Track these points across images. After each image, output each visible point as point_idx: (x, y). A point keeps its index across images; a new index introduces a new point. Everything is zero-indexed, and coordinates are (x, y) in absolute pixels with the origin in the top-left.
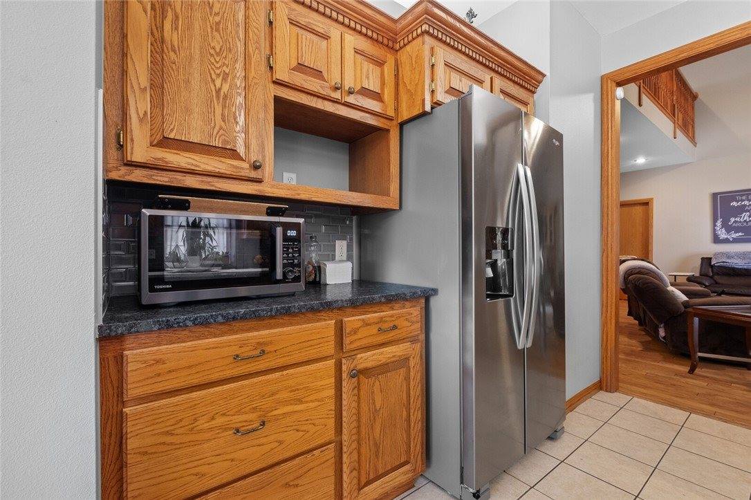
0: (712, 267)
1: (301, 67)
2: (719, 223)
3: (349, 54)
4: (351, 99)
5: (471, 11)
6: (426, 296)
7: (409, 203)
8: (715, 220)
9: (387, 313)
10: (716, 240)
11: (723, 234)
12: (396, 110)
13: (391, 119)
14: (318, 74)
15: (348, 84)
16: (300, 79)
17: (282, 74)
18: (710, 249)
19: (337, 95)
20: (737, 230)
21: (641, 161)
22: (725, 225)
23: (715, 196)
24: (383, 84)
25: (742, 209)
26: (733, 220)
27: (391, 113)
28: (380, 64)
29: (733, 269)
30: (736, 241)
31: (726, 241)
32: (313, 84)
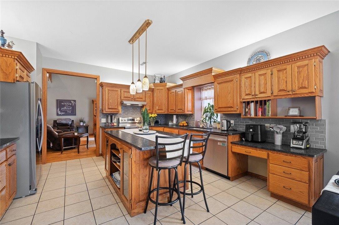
0: (57, 123)
2: (58, 109)
8: (57, 108)
10: (58, 115)
11: (59, 113)
18: (56, 117)
20: (63, 112)
22: (60, 110)
23: (57, 100)
25: (64, 106)
26: (62, 108)
29: (63, 124)
30: (63, 115)
31: (60, 115)
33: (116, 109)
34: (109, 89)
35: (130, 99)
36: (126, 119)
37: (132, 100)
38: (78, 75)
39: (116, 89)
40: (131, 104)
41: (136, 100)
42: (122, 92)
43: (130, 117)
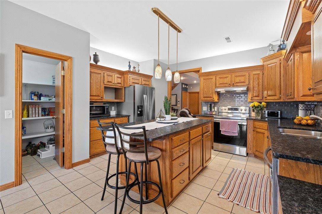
1: (108, 82)
3: (116, 77)
4: (116, 85)
5: (134, 67)
6: (129, 116)
7: (126, 101)
9: (122, 119)
12: (124, 85)
13: (123, 87)
14: (111, 82)
15: (116, 82)
16: (108, 83)
17: (106, 83)
19: (114, 85)
21: (195, 82)
24: (121, 81)
27: (123, 86)
28: (121, 78)
32: (110, 84)
33: (211, 97)
34: (204, 78)
35: (227, 85)
36: (227, 108)
37: (230, 85)
38: (187, 71)
39: (211, 77)
40: (226, 91)
41: (235, 85)
42: (217, 78)
43: (230, 105)
